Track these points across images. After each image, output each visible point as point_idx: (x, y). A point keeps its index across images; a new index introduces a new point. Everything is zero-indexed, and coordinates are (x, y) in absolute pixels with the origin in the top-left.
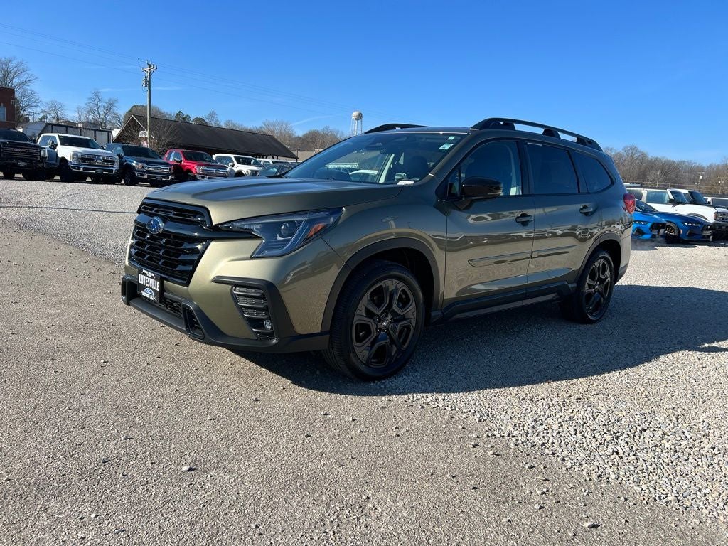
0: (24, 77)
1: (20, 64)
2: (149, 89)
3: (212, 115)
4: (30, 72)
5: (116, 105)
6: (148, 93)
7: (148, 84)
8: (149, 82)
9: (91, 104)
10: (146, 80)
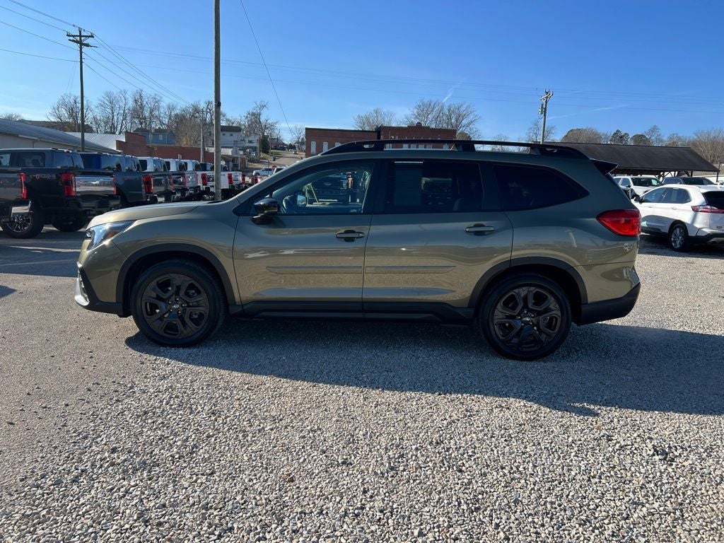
0: (471, 117)
1: (468, 107)
2: (545, 116)
3: (654, 129)
4: (476, 113)
5: (553, 131)
6: (543, 119)
7: (544, 111)
8: (545, 109)
9: (531, 134)
10: (542, 107)
